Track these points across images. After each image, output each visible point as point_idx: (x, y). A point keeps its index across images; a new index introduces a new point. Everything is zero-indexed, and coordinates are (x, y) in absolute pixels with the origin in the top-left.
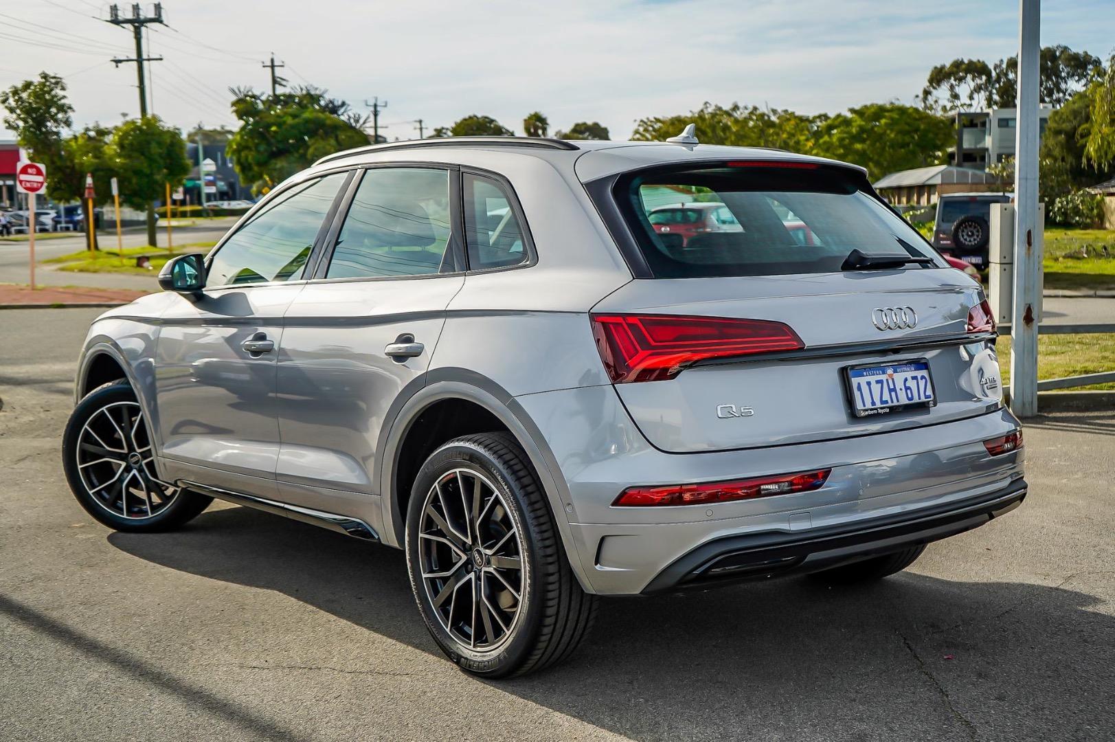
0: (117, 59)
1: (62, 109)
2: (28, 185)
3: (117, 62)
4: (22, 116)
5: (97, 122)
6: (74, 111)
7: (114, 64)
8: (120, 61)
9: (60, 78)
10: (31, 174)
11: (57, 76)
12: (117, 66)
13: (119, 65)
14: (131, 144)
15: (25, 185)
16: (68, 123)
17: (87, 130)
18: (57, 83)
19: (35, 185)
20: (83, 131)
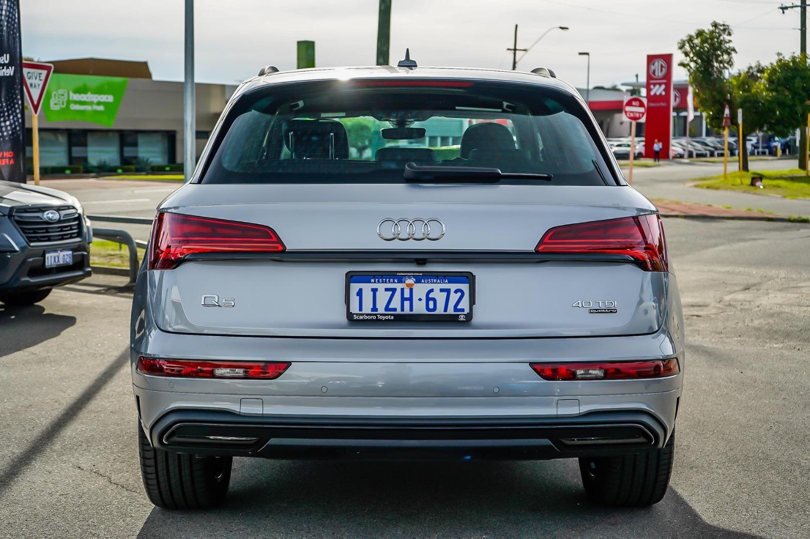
0: (784, 6)
1: (728, 52)
2: (632, 115)
3: (784, 9)
4: (695, 58)
5: (758, 62)
6: (736, 52)
7: (781, 11)
8: (786, 8)
9: (728, 26)
10: (636, 106)
11: (726, 24)
12: (783, 13)
13: (785, 11)
14: (779, 79)
15: (630, 114)
16: (730, 63)
17: (750, 68)
18: (724, 30)
19: (637, 115)
20: (746, 70)
